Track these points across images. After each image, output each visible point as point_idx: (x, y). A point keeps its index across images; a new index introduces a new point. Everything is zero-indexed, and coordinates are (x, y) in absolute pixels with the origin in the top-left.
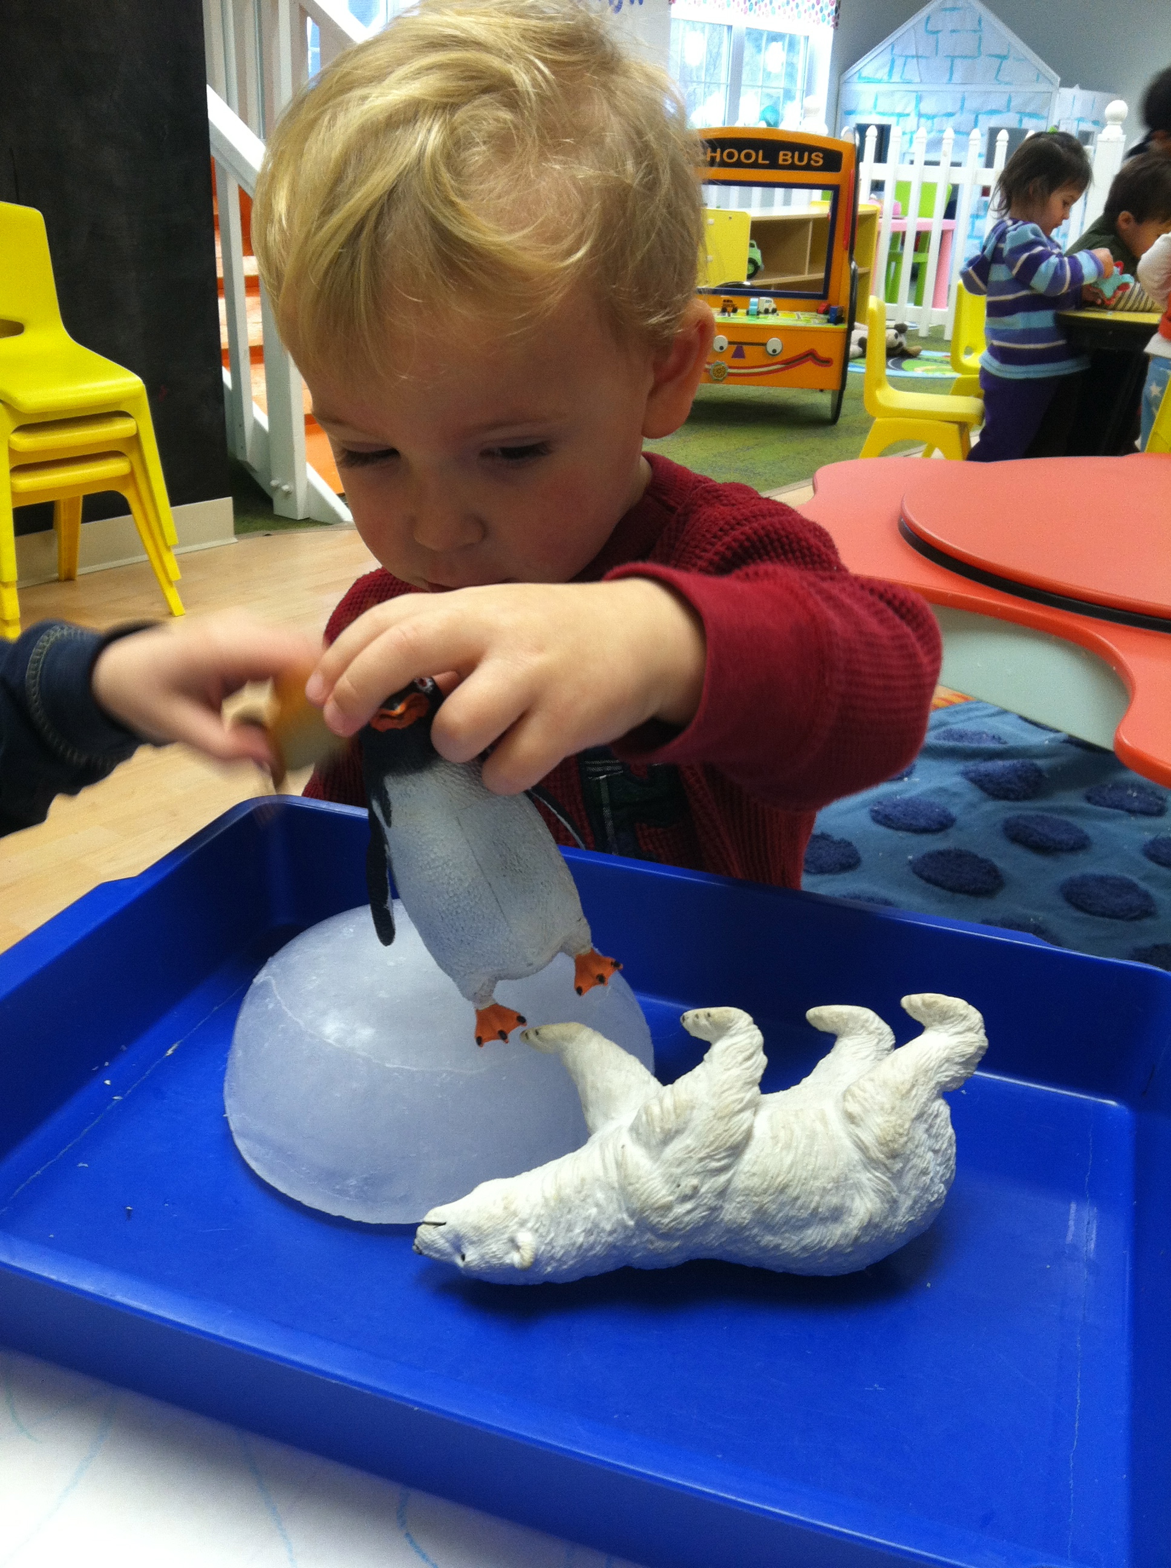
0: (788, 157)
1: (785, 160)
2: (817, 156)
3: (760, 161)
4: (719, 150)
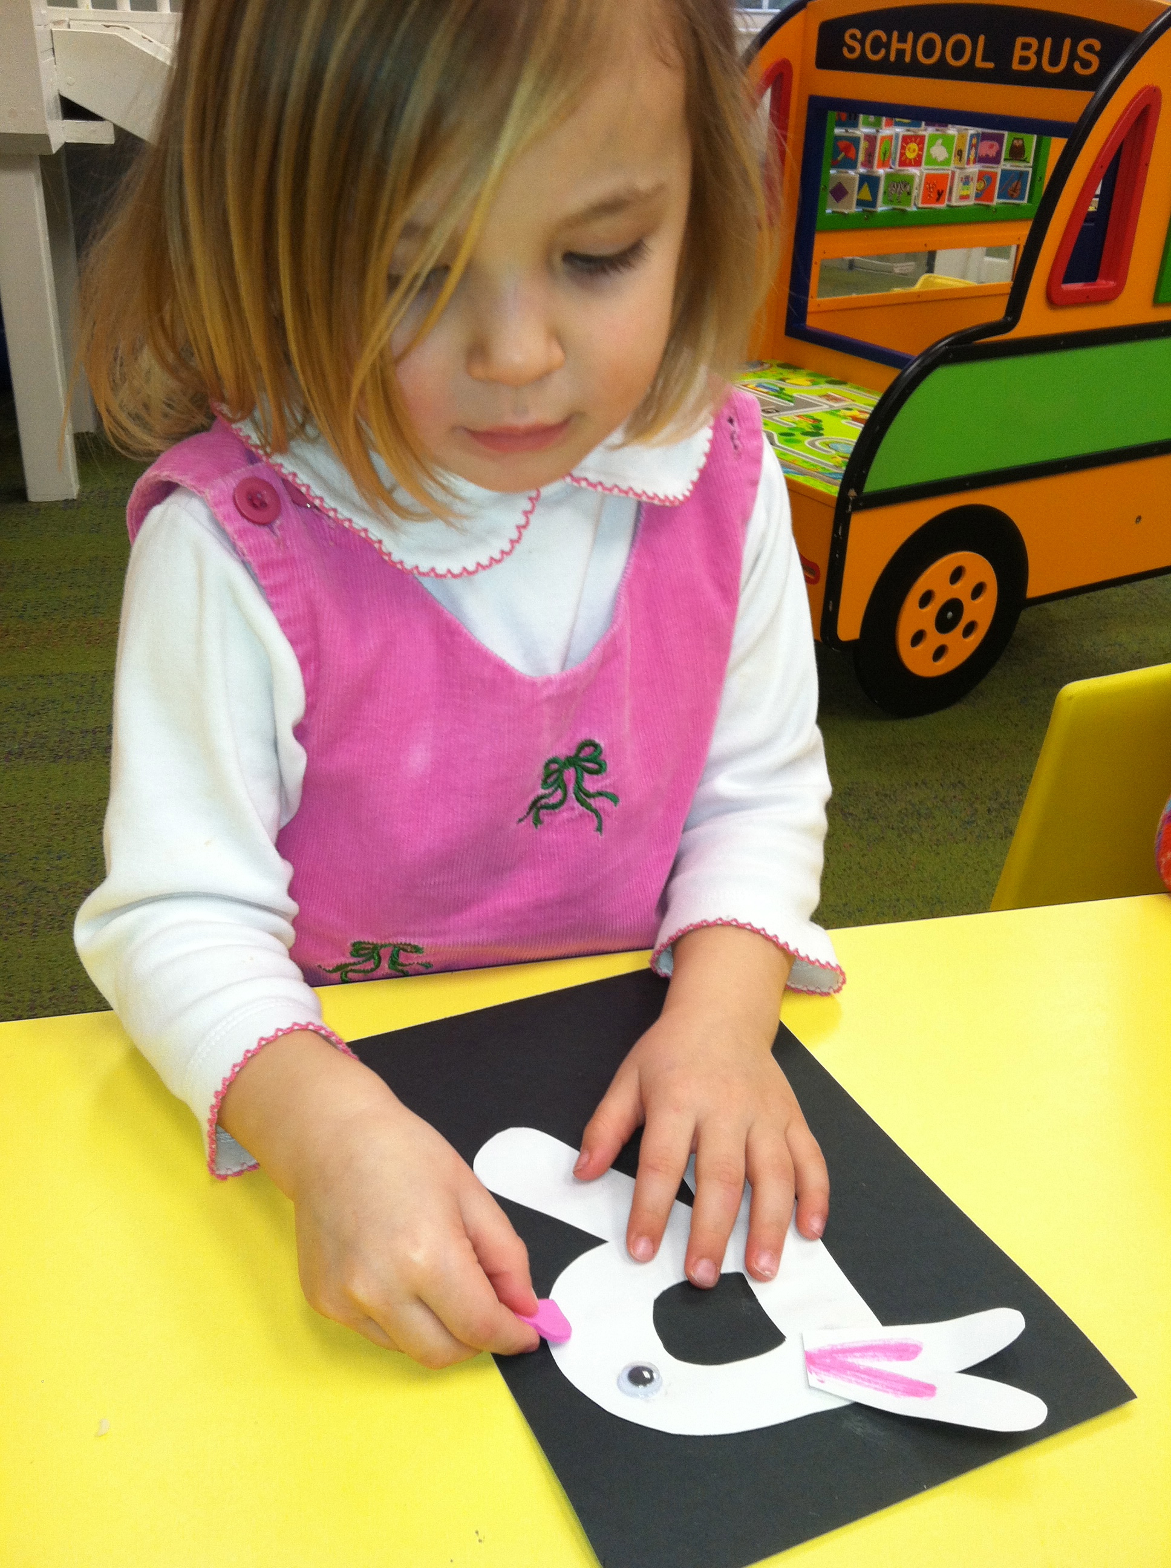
0: (1031, 54)
1: (1024, 60)
2: (1089, 48)
3: (979, 63)
4: (911, 36)
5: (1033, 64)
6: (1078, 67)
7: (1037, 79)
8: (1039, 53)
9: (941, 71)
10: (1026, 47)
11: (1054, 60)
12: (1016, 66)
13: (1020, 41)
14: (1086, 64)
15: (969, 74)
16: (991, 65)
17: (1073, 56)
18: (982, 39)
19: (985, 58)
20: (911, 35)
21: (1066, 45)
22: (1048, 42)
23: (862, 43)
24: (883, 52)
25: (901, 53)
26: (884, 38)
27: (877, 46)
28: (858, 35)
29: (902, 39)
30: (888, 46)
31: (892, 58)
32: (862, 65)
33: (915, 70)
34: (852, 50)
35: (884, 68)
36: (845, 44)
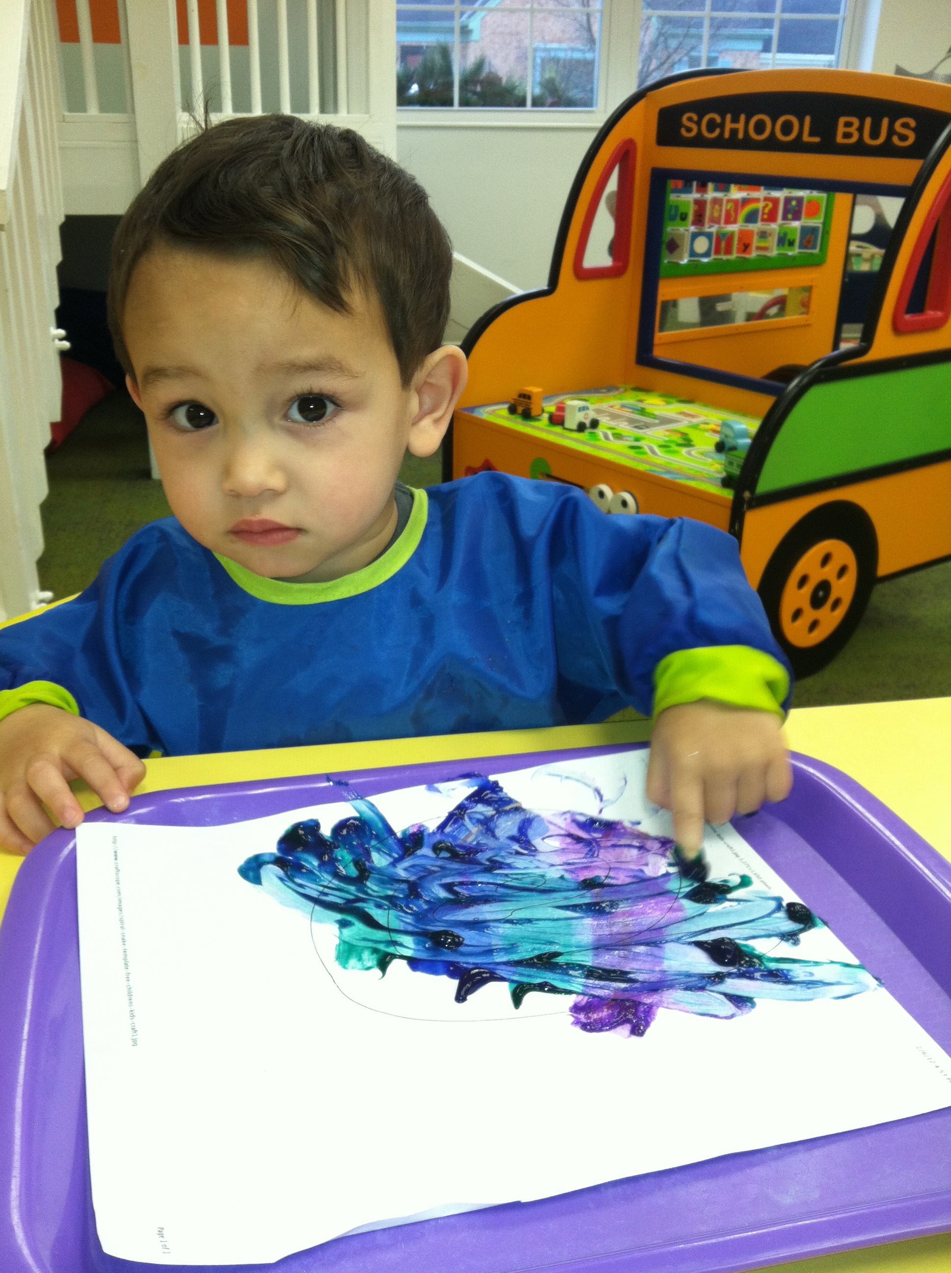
0: (853, 130)
1: (847, 135)
2: (905, 125)
3: (806, 138)
5: (854, 139)
6: (895, 140)
7: (859, 149)
8: (860, 129)
9: (771, 145)
10: (848, 124)
11: (875, 134)
12: (840, 139)
13: (842, 120)
14: (903, 138)
15: (798, 146)
16: (817, 140)
17: (891, 132)
18: (808, 119)
19: (811, 134)
20: (743, 118)
21: (885, 122)
22: (868, 121)
23: (698, 123)
24: (717, 132)
25: (734, 132)
26: (718, 119)
27: (711, 126)
28: (695, 117)
29: (735, 120)
30: (722, 126)
31: (727, 135)
32: (699, 142)
33: (747, 144)
34: (689, 130)
35: (719, 143)
36: (682, 125)
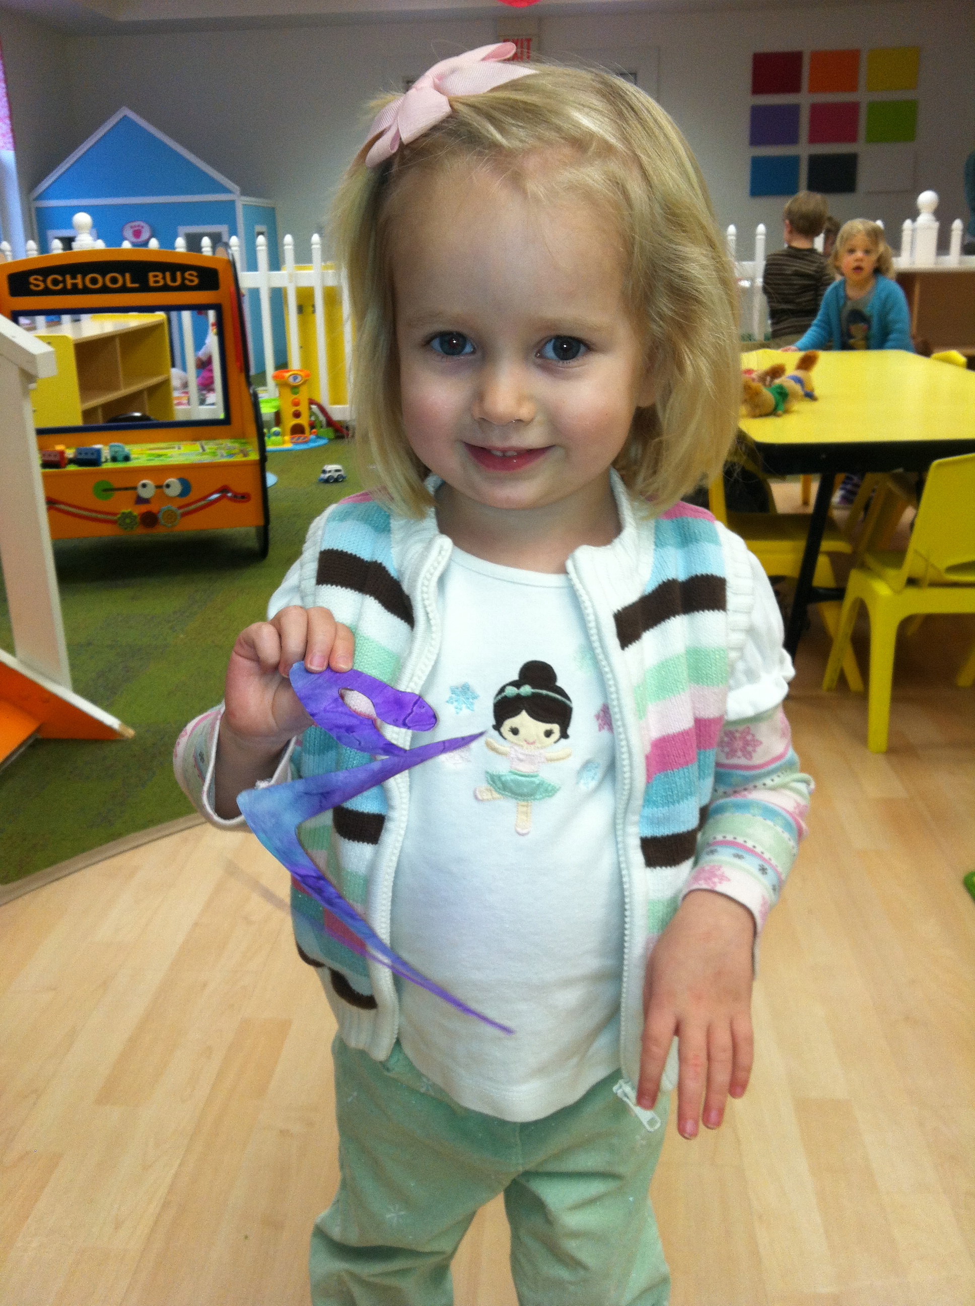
0: (159, 278)
1: (156, 282)
2: (191, 275)
5: (161, 283)
6: (187, 282)
7: (165, 288)
8: (164, 278)
9: (105, 290)
10: (156, 276)
11: (174, 279)
12: (152, 284)
13: (151, 274)
14: (192, 281)
15: (124, 289)
16: (137, 285)
17: (183, 279)
18: (128, 276)
19: (133, 282)
20: (79, 276)
21: (178, 274)
22: (168, 274)
23: (44, 281)
24: (61, 286)
25: (75, 285)
26: (60, 278)
27: (55, 282)
28: (40, 278)
29: (74, 277)
30: (64, 281)
31: (69, 286)
32: (47, 292)
33: (86, 291)
34: (37, 286)
35: (64, 292)
36: (31, 283)
